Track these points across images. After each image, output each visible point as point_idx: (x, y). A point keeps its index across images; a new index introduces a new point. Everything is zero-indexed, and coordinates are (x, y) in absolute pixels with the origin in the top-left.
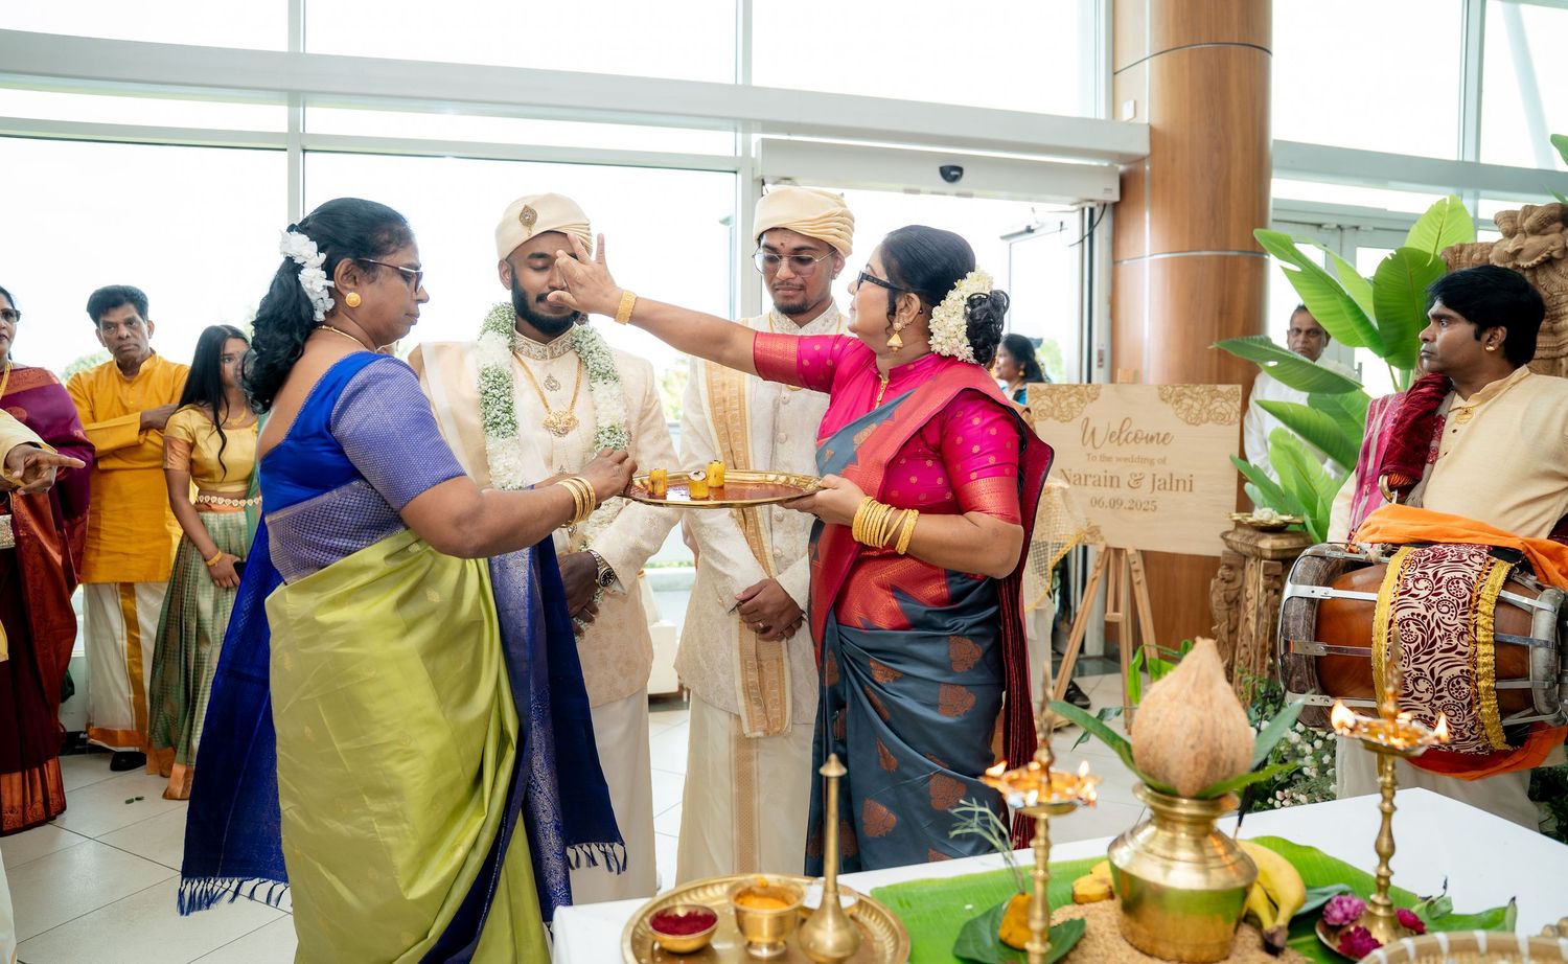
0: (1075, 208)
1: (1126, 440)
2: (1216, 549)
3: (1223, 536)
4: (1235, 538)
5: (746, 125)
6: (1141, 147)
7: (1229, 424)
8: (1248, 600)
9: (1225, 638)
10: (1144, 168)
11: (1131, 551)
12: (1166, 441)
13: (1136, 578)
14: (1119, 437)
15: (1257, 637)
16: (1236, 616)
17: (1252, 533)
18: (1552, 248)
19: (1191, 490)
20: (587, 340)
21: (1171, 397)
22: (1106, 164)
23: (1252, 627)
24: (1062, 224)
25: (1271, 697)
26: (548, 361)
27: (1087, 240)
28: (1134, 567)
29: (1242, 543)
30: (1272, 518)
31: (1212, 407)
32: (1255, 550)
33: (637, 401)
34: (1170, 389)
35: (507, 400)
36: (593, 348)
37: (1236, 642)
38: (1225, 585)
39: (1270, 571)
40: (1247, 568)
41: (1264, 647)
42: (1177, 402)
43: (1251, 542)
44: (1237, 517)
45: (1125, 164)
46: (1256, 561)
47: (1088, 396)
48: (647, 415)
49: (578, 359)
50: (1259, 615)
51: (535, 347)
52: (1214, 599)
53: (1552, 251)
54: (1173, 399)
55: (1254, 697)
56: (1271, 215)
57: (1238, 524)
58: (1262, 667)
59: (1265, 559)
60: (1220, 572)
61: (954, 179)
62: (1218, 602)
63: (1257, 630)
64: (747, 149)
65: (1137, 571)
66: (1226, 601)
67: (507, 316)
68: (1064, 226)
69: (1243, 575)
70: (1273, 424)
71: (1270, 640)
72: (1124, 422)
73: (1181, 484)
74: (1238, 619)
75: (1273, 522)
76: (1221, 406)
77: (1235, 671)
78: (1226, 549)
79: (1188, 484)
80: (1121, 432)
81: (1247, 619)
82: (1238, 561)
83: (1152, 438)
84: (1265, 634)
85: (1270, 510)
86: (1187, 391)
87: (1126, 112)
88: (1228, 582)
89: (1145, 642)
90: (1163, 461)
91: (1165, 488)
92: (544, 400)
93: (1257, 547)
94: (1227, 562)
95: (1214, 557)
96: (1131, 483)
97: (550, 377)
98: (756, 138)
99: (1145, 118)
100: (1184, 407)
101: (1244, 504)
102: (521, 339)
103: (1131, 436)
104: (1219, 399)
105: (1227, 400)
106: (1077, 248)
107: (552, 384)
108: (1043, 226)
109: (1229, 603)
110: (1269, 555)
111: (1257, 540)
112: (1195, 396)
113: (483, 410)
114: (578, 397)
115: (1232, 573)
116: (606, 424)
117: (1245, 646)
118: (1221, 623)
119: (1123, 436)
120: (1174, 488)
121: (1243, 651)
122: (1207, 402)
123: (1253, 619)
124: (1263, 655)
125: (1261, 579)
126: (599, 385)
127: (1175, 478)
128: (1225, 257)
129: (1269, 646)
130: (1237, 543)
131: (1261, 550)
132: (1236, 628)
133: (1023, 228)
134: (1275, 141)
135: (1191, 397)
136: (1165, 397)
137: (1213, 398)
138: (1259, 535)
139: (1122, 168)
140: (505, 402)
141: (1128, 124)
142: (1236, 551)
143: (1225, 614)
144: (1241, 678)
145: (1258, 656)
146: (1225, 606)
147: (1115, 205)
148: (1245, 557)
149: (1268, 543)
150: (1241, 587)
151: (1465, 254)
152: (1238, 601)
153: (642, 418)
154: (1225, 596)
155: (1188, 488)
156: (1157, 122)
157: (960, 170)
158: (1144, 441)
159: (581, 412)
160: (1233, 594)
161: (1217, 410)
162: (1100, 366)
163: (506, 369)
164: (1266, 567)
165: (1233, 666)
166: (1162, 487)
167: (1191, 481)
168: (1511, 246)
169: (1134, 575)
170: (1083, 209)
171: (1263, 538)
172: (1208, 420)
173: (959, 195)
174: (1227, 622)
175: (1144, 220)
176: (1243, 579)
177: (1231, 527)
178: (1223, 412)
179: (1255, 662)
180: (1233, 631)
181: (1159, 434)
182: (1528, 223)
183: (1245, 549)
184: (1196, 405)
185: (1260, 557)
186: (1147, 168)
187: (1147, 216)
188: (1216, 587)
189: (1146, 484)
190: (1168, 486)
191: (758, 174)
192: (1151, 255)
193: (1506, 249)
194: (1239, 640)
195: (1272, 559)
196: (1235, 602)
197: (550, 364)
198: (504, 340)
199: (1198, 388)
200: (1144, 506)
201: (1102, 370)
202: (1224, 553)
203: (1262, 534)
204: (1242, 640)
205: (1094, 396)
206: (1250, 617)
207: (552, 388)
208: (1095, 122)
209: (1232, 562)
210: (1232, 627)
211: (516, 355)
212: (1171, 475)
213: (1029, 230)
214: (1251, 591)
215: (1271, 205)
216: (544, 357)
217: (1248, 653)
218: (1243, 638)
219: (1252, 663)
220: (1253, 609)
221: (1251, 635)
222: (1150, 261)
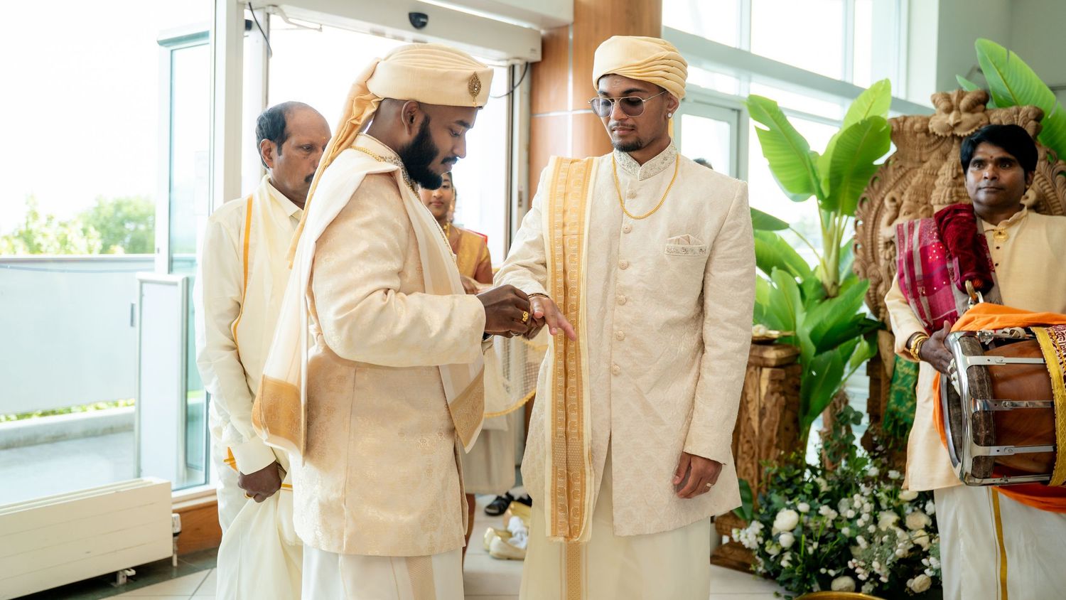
6: (564, 15)
8: (748, 403)
10: (567, 36)
15: (761, 432)
18: (981, 123)
23: (755, 424)
32: (759, 360)
39: (776, 377)
41: (770, 441)
43: (756, 353)
45: (548, 28)
46: (756, 369)
50: (762, 414)
53: (982, 125)
58: (767, 458)
59: (767, 366)
61: (421, 26)
81: (749, 419)
85: (762, 325)
93: (762, 358)
110: (773, 363)
111: (762, 351)
117: (748, 442)
121: (746, 447)
123: (755, 418)
124: (768, 448)
125: (764, 384)
129: (776, 440)
131: (765, 360)
138: (759, 347)
139: (543, 32)
145: (763, 450)
147: (537, 65)
149: (772, 354)
151: (908, 124)
157: (425, 16)
164: (773, 374)
168: (951, 119)
171: (764, 350)
175: (566, 80)
179: (759, 454)
182: (963, 104)
186: (571, 34)
192: (574, 110)
193: (947, 122)
194: (741, 437)
195: (776, 367)
203: (762, 347)
204: (744, 437)
206: (752, 416)
214: (751, 395)
217: (751, 448)
218: (746, 435)
219: (756, 455)
220: (754, 410)
221: (754, 432)
222: (573, 115)
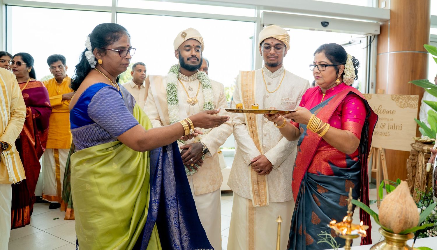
0: (365, 36)
1: (380, 112)
2: (409, 149)
3: (412, 145)
4: (415, 146)
5: (259, 7)
6: (387, 17)
7: (414, 108)
8: (419, 166)
9: (411, 178)
10: (388, 24)
11: (381, 149)
12: (393, 113)
13: (382, 158)
14: (378, 111)
15: (422, 178)
16: (415, 171)
17: (421, 144)
19: (401, 129)
20: (202, 76)
21: (395, 99)
22: (375, 22)
23: (420, 175)
24: (361, 41)
25: (426, 198)
26: (190, 82)
27: (369, 47)
28: (382, 154)
29: (418, 147)
30: (428, 139)
31: (409, 102)
32: (422, 150)
33: (218, 96)
34: (395, 96)
35: (175, 93)
36: (204, 78)
37: (415, 180)
38: (411, 161)
39: (427, 157)
40: (419, 155)
41: (424, 182)
42: (397, 100)
43: (421, 147)
44: (416, 139)
45: (382, 22)
46: (422, 153)
47: (368, 98)
48: (221, 101)
49: (199, 82)
50: (423, 171)
51: (186, 78)
52: (408, 165)
54: (396, 99)
55: (420, 198)
56: (430, 40)
57: (416, 141)
58: (423, 188)
59: (425, 153)
60: (410, 157)
61: (326, 26)
62: (409, 167)
63: (422, 176)
64: (258, 15)
65: (383, 155)
66: (412, 166)
67: (177, 68)
68: (361, 42)
69: (418, 158)
70: (429, 108)
71: (426, 180)
72: (380, 106)
73: (398, 127)
74: (415, 172)
75: (428, 141)
76: (412, 102)
77: (414, 189)
78: (412, 149)
79: (400, 127)
80: (378, 110)
81: (419, 173)
82: (416, 153)
83: (389, 112)
84: (425, 178)
85: (427, 137)
86: (400, 97)
87: (383, 5)
88: (413, 160)
89: (385, 179)
90: (392, 120)
91: (392, 128)
92: (187, 94)
93: (423, 149)
94: (413, 153)
95: (408, 152)
96: (382, 127)
97: (190, 87)
98: (262, 11)
99: (389, 7)
100: (399, 102)
101: (419, 134)
102: (181, 75)
103: (382, 111)
104: (411, 100)
105: (414, 100)
106: (365, 49)
107: (190, 89)
108: (354, 42)
109: (413, 167)
110: (426, 151)
111: (423, 146)
112: (403, 98)
113: (167, 96)
114: (199, 93)
115: (414, 157)
116: (207, 102)
117: (418, 181)
118: (410, 173)
119: (379, 111)
120: (396, 129)
121: (417, 183)
122: (407, 100)
123: (421, 173)
124: (424, 185)
125: (424, 159)
126: (205, 90)
127: (396, 125)
128: (414, 53)
129: (426, 182)
130: (416, 147)
131: (424, 150)
132: (415, 175)
133: (348, 42)
134: (432, 15)
135: (402, 99)
136: (393, 99)
137: (409, 99)
138: (423, 145)
139: (381, 23)
140: (174, 94)
141: (383, 9)
142: (415, 150)
143: (411, 170)
144: (416, 192)
145: (422, 185)
146: (411, 168)
147: (378, 36)
148: (419, 152)
149: (426, 148)
150: (417, 162)
152: (416, 166)
153: (219, 102)
154: (412, 165)
155: (400, 129)
156: (393, 9)
157: (328, 23)
158: (386, 113)
159: (200, 98)
160: (414, 164)
161: (411, 104)
162: (372, 88)
163: (175, 83)
164: (425, 155)
165: (414, 188)
166: (391, 128)
167: (401, 126)
169: (382, 157)
170: (368, 37)
172: (407, 106)
173: (327, 31)
174: (412, 173)
175: (388, 41)
176: (418, 159)
177: (414, 142)
178: (413, 104)
179: (421, 187)
180: (414, 176)
181: (391, 111)
183: (418, 149)
184: (404, 102)
185: (423, 152)
186: (389, 23)
187: (389, 39)
188: (409, 161)
189: (386, 127)
190: (393, 128)
191: (262, 23)
192: (390, 52)
194: (416, 179)
195: (428, 153)
196: (415, 167)
197: (190, 83)
198: (176, 75)
199: (404, 96)
200: (385, 134)
201: (372, 89)
202: (412, 150)
203: (424, 145)
204: (417, 179)
205: (369, 98)
206: (420, 172)
207: (190, 90)
208: (372, 8)
209: (414, 153)
210: (413, 175)
211: (179, 80)
212: (395, 124)
213: (350, 43)
214: (420, 163)
215: (430, 37)
216: (188, 81)
217: (419, 184)
218: (417, 178)
219: (420, 187)
220: (421, 169)
221: (420, 178)
222: (389, 54)
